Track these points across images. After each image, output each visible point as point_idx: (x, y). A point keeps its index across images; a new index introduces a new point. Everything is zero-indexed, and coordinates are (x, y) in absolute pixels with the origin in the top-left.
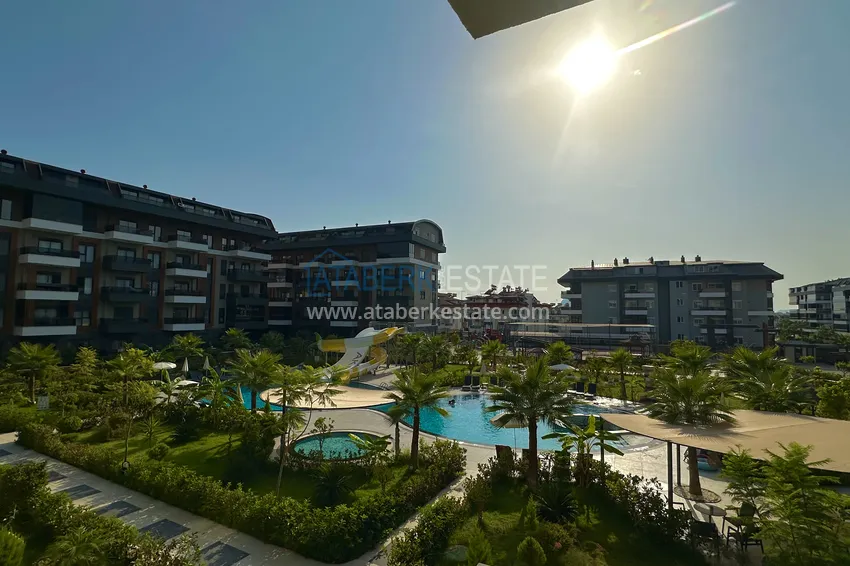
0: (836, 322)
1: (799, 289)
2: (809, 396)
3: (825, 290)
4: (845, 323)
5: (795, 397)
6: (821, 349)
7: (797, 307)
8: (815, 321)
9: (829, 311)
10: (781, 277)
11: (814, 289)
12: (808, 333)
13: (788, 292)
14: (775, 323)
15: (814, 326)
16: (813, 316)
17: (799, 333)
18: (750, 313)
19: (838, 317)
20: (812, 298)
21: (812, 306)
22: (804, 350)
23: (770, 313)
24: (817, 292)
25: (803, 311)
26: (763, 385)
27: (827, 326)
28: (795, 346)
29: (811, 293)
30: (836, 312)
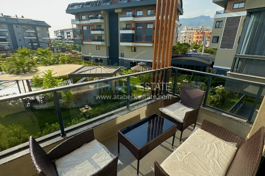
0: (66, 41)
1: (56, 31)
2: (57, 60)
3: (62, 32)
4: (67, 41)
5: (54, 61)
6: (62, 49)
7: (56, 37)
8: (61, 41)
9: (64, 38)
10: (50, 27)
12: (60, 44)
13: (54, 32)
14: (51, 41)
15: (61, 42)
16: (61, 39)
17: (58, 44)
18: (44, 38)
19: (66, 40)
20: (60, 34)
21: (60, 36)
22: (59, 49)
23: (49, 38)
24: (61, 32)
25: (58, 38)
26: (46, 59)
27: (64, 42)
28: (56, 48)
29: (59, 33)
30: (65, 38)
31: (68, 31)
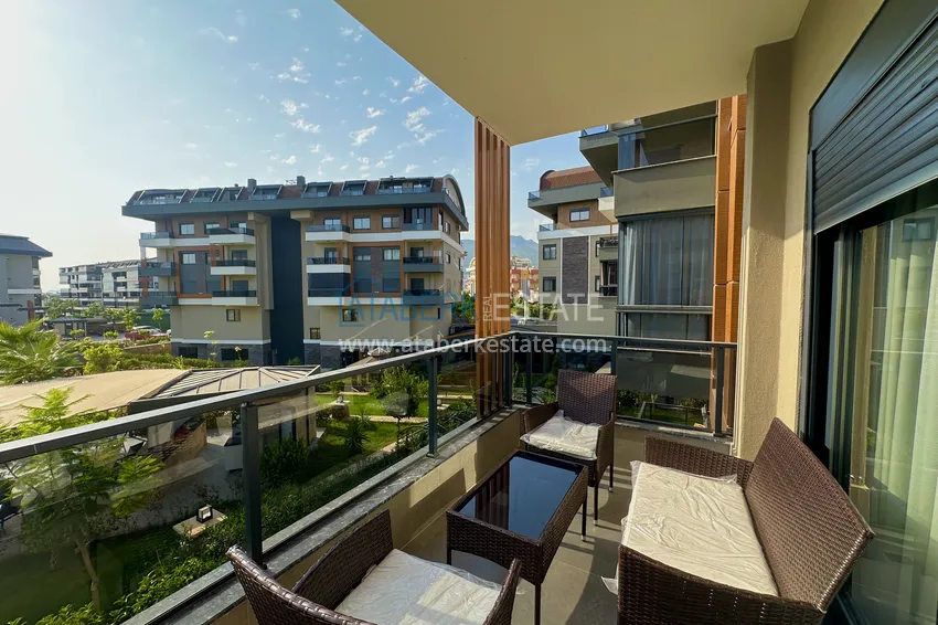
0: (105, 300)
1: (70, 269)
2: (75, 360)
3: (95, 271)
4: (113, 300)
5: (62, 362)
6: (90, 324)
7: (68, 286)
8: (86, 300)
9: (99, 290)
10: (49, 254)
11: (85, 269)
12: (79, 311)
13: (58, 271)
14: (43, 302)
15: (85, 303)
16: (84, 295)
17: (70, 311)
18: (10, 291)
19: (107, 295)
20: (83, 279)
21: (84, 286)
22: (75, 324)
23: (36, 292)
24: (88, 273)
25: (74, 290)
26: (25, 358)
27: (97, 304)
28: (65, 322)
29: (83, 273)
30: (105, 291)
31: (121, 269)
